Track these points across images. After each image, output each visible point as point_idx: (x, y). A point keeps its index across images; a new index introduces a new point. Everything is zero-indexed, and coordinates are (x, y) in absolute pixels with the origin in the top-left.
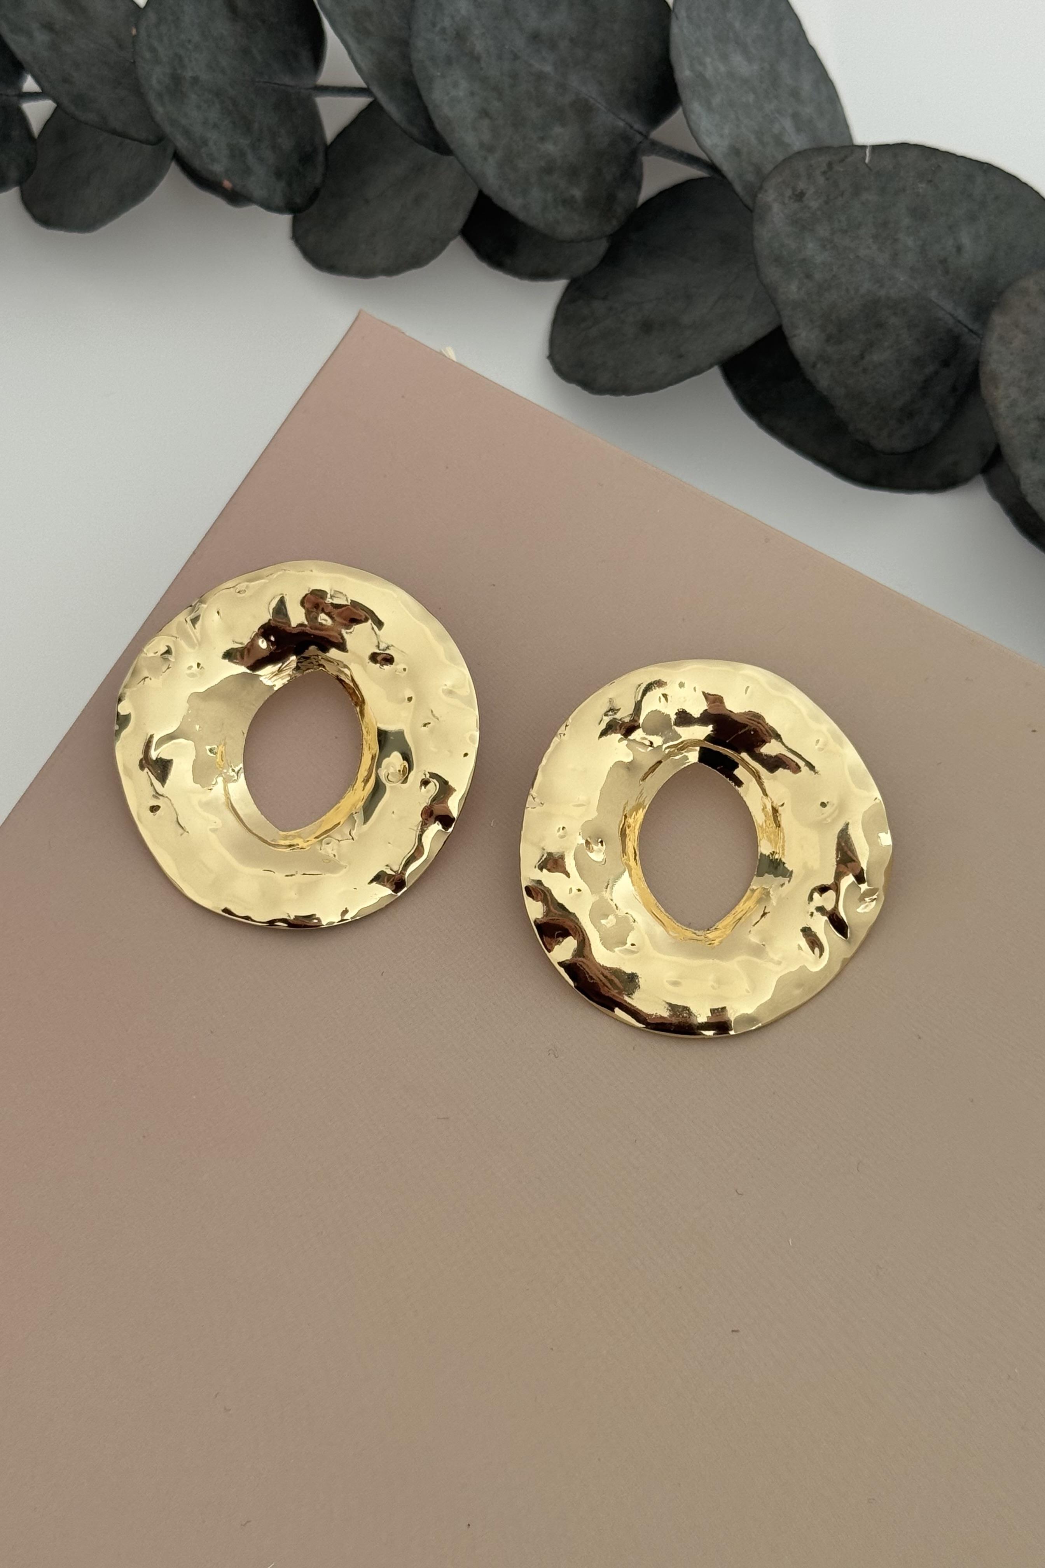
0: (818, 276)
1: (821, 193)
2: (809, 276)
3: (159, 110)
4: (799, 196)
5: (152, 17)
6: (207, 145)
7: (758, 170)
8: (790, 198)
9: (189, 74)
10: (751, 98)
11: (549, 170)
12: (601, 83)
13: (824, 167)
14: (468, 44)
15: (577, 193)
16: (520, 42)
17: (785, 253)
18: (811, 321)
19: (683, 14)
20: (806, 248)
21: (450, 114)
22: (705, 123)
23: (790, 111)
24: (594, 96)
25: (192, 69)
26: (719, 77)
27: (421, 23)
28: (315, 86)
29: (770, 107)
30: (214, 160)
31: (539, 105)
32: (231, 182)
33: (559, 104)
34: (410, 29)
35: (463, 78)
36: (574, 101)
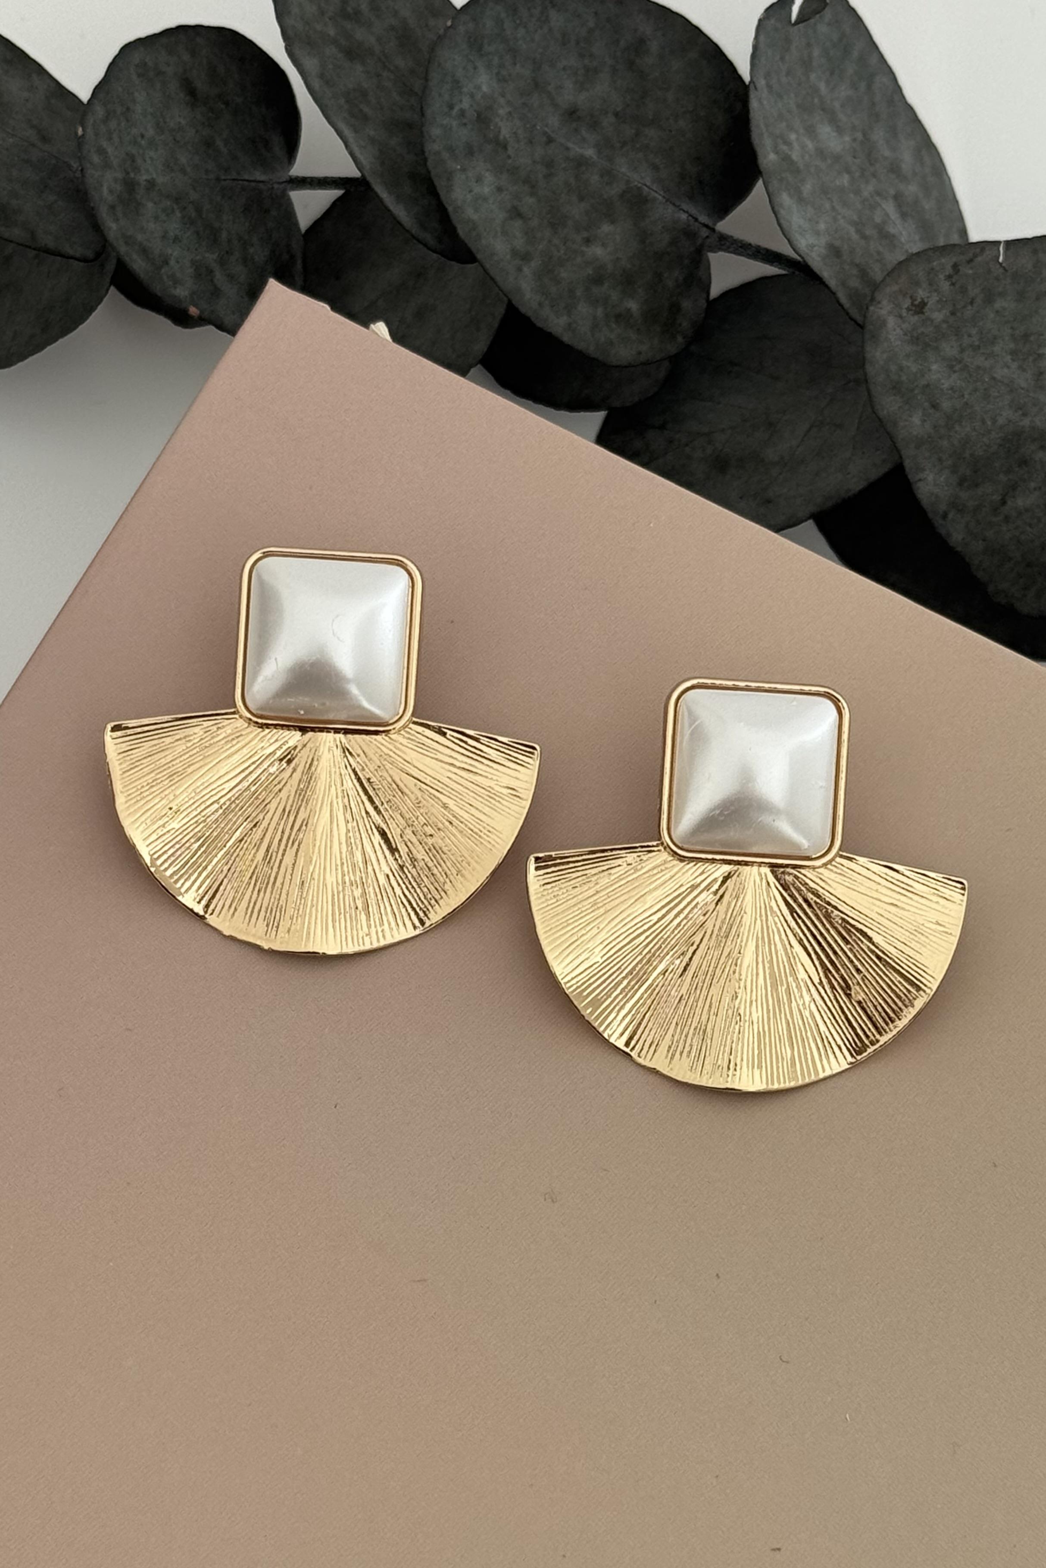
0: (946, 405)
1: (946, 301)
2: (935, 406)
3: (112, 227)
4: (919, 308)
5: (100, 111)
6: (167, 263)
7: (863, 273)
8: (908, 309)
9: (143, 178)
10: (845, 180)
11: (597, 280)
12: (656, 168)
13: (949, 270)
14: (492, 128)
15: (633, 306)
16: (554, 121)
17: (904, 378)
18: (940, 460)
19: (761, 83)
20: (930, 370)
21: (475, 217)
22: (796, 218)
23: (892, 192)
24: (648, 184)
25: (147, 171)
26: (807, 157)
27: (436, 105)
28: (288, 179)
29: (868, 189)
30: (176, 282)
31: (581, 199)
32: (197, 308)
33: (605, 197)
34: (423, 115)
35: (487, 170)
36: (624, 192)
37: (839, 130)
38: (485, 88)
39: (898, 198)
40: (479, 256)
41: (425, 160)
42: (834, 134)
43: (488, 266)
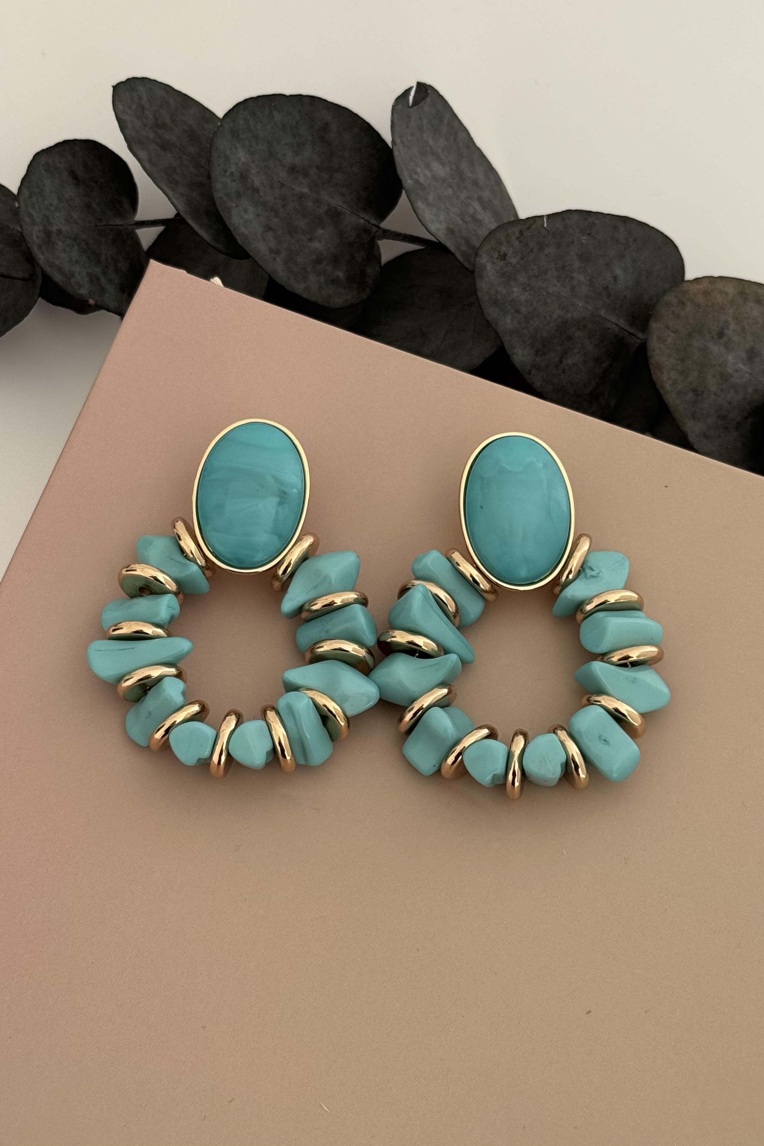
0: (524, 310)
1: (518, 252)
2: (517, 311)
3: (41, 258)
4: (503, 257)
6: (74, 276)
7: (468, 242)
8: (497, 258)
9: (54, 229)
11: (319, 261)
12: (343, 195)
13: (517, 234)
14: (249, 181)
15: (340, 274)
16: (283, 174)
17: (499, 297)
18: (524, 342)
19: (398, 141)
20: (512, 292)
21: (246, 232)
22: (427, 214)
23: (476, 196)
24: (340, 204)
25: (56, 224)
26: (428, 181)
27: (217, 171)
28: (135, 222)
29: (463, 195)
30: (80, 286)
31: (304, 217)
32: (94, 300)
33: (317, 214)
34: (209, 177)
35: (250, 205)
36: (327, 210)
37: (443, 164)
38: (243, 159)
39: (480, 199)
40: (251, 254)
41: (214, 203)
42: (441, 167)
43: (256, 259)
